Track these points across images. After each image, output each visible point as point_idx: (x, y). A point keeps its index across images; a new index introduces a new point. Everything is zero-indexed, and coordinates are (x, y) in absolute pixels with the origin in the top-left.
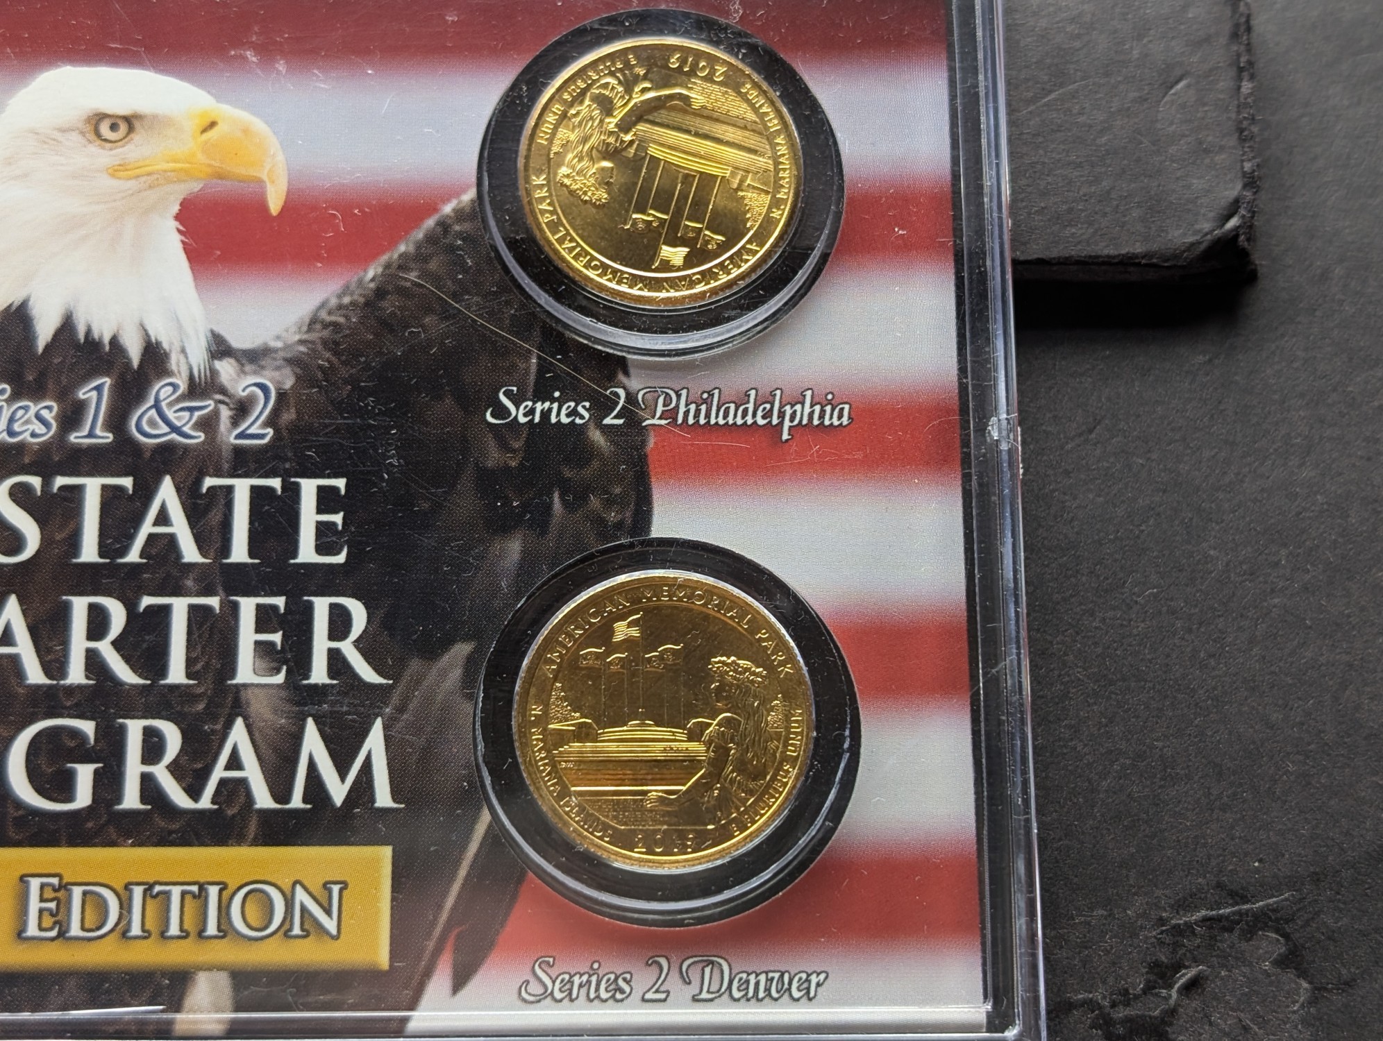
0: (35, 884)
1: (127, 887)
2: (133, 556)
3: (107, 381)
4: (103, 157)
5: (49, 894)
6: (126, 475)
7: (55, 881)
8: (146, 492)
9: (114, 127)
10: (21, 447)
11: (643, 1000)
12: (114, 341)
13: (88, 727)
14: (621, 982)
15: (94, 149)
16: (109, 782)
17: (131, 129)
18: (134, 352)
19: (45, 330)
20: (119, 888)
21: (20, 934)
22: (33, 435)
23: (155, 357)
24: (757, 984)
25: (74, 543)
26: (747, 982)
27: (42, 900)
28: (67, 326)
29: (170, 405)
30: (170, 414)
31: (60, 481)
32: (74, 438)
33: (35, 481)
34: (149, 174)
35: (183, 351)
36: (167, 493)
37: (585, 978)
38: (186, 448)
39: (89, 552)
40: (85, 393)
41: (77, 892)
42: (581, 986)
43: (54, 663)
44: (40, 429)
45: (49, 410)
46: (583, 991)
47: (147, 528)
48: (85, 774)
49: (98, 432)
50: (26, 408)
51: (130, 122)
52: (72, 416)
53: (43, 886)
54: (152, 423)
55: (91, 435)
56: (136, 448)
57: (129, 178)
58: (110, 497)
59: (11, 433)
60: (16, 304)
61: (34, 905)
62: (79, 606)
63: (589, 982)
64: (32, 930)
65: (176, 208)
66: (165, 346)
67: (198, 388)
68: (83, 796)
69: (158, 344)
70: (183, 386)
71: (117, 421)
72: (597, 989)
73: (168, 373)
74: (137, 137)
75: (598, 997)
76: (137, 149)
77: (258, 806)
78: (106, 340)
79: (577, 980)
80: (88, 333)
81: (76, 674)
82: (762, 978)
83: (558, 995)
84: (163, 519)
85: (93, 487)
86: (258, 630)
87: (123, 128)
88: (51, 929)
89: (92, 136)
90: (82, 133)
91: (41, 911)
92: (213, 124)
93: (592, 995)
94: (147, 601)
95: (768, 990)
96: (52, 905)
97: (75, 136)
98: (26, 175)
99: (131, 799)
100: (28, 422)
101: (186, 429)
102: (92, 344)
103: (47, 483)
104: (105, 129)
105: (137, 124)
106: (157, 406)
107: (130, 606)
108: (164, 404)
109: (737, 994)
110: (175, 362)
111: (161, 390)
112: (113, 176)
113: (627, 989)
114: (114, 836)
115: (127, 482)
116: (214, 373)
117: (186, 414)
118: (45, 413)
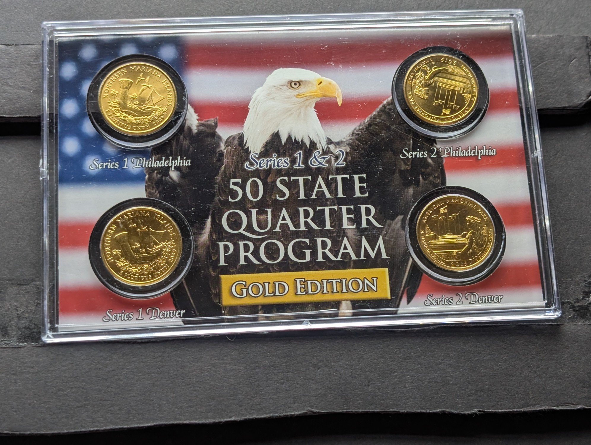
0: (298, 281)
1: (322, 280)
2: (313, 197)
3: (302, 152)
4: (294, 92)
5: (302, 283)
6: (309, 176)
7: (303, 280)
8: (315, 180)
9: (295, 84)
10: (281, 170)
11: (456, 304)
12: (302, 141)
13: (307, 241)
14: (450, 300)
15: (291, 90)
16: (314, 254)
17: (300, 85)
18: (308, 144)
19: (284, 139)
20: (320, 281)
21: (296, 294)
22: (284, 166)
23: (313, 145)
24: (485, 299)
25: (298, 193)
26: (483, 299)
27: (301, 285)
28: (290, 137)
29: (318, 157)
30: (319, 160)
31: (292, 178)
32: (295, 167)
33: (286, 178)
34: (306, 96)
35: (320, 143)
36: (320, 180)
37: (441, 299)
38: (324, 168)
39: (302, 196)
40: (296, 155)
41: (309, 282)
42: (440, 301)
43: (297, 224)
44: (286, 165)
45: (288, 159)
46: (441, 302)
47: (316, 189)
48: (308, 252)
49: (301, 165)
50: (282, 160)
52: (293, 161)
53: (300, 281)
54: (314, 162)
55: (299, 166)
56: (311, 169)
57: (301, 98)
58: (306, 182)
59: (278, 166)
60: (276, 132)
61: (299, 286)
62: (301, 210)
63: (442, 300)
64: (299, 292)
65: (314, 105)
66: (315, 142)
67: (326, 152)
68: (308, 258)
69: (314, 141)
70: (321, 152)
71: (305, 161)
72: (444, 302)
73: (318, 149)
74: (302, 87)
75: (445, 304)
76: (302, 90)
77: (353, 259)
78: (300, 141)
79: (439, 300)
80: (295, 139)
81: (303, 227)
82: (486, 297)
83: (434, 304)
84: (320, 187)
85: (301, 179)
86: (348, 214)
87: (298, 84)
88: (303, 292)
89: (290, 87)
90: (287, 86)
91: (301, 287)
92: (321, 82)
93: (443, 303)
94: (318, 208)
95: (488, 300)
96: (303, 286)
97: (285, 87)
98: (274, 98)
99: (320, 258)
100: (282, 163)
101: (323, 163)
102: (296, 142)
103: (289, 179)
104: (293, 85)
105: (301, 83)
106: (315, 157)
107: (314, 210)
108: (317, 157)
109: (480, 302)
110: (318, 145)
111: (316, 153)
112: (297, 97)
113: (452, 301)
114: (317, 268)
115: (310, 178)
116: (329, 148)
117: (323, 159)
118: (286, 160)
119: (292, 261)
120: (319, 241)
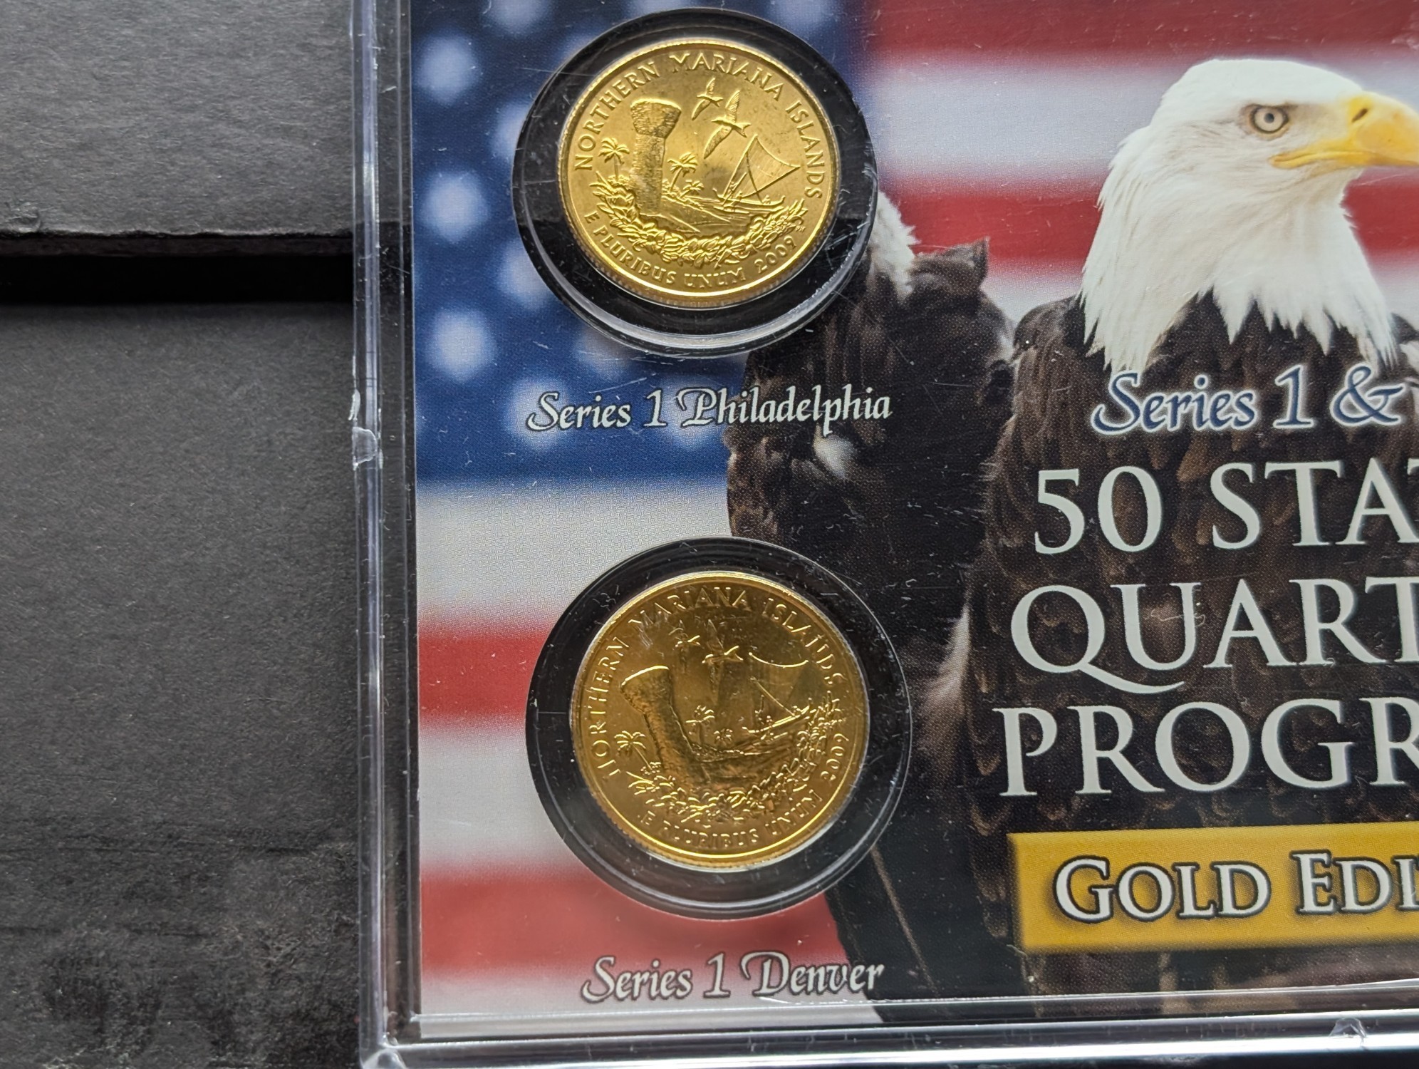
0: (1306, 860)
1: (1395, 860)
2: (1352, 538)
3: (1301, 368)
4: (1262, 148)
5: (1321, 870)
6: (1333, 458)
7: (1324, 857)
8: (1355, 476)
9: (1270, 118)
10: (1228, 435)
12: (1302, 327)
13: (1334, 706)
15: (1254, 139)
16: (1363, 758)
17: (1286, 120)
18: (1324, 339)
19: (1234, 321)
20: (1387, 862)
21: (1299, 910)
22: (1239, 423)
23: (1344, 342)
25: (1294, 524)
27: (1316, 876)
28: (1255, 315)
29: (1367, 388)
30: (1366, 398)
31: (1271, 467)
32: (1277, 424)
33: (1248, 468)
34: (1311, 162)
35: (1369, 335)
36: (1375, 475)
38: (1386, 432)
39: (1310, 536)
40: (1282, 380)
41: (1347, 867)
43: (1294, 645)
44: (1245, 418)
45: (1251, 397)
47: (1362, 510)
48: (1338, 752)
49: (1300, 417)
50: (1228, 397)
51: (1285, 112)
52: (1273, 403)
53: (1313, 862)
54: (1351, 408)
55: (1294, 421)
56: (1341, 432)
57: (1292, 168)
58: (1323, 481)
59: (1218, 422)
60: (1203, 294)
61: (1308, 881)
62: (1308, 588)
64: (1310, 905)
65: (1341, 196)
66: (1352, 331)
67: (1393, 371)
68: (1340, 775)
69: (1345, 329)
70: (1375, 371)
71: (1317, 405)
73: (1360, 358)
74: (1294, 127)
76: (1296, 138)
78: (1294, 327)
80: (1277, 321)
81: (1315, 655)
84: (1375, 501)
85: (1304, 472)
87: (1279, 119)
88: (1327, 904)
89: (1249, 127)
90: (1240, 125)
91: (1316, 886)
92: (1364, 112)
94: (1371, 582)
96: (1325, 881)
97: (1233, 129)
98: (1192, 168)
99: (1386, 775)
100: (1231, 410)
101: (1384, 412)
102: (1281, 331)
103: (1259, 470)
104: (1261, 118)
105: (1291, 114)
106: (1352, 390)
107: (1358, 587)
108: (1358, 388)
110: (1364, 345)
111: (1355, 375)
112: (1275, 166)
114: (1374, 812)
115: (1336, 466)
116: (1403, 357)
117: (1382, 397)
118: (1245, 401)
119: (1279, 782)
120: (1379, 707)
